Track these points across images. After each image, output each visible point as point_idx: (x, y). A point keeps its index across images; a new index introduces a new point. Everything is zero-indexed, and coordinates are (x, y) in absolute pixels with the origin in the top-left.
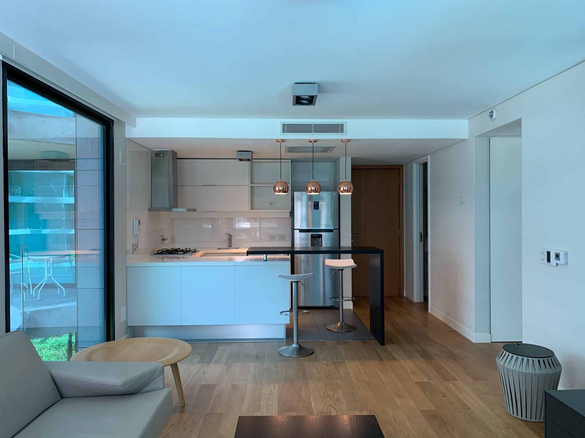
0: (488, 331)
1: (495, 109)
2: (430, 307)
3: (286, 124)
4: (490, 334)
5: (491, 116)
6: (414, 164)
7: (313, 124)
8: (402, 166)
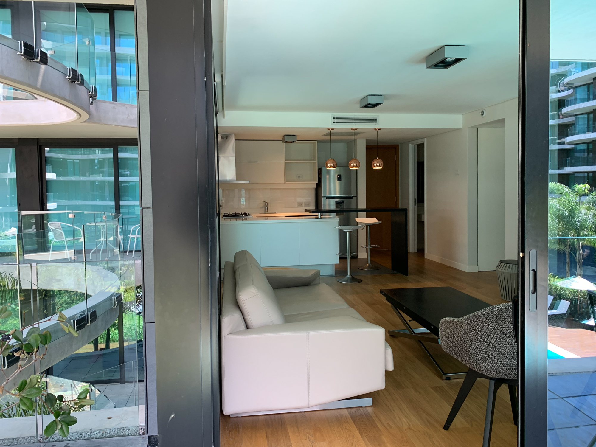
0: (477, 264)
1: (485, 109)
2: (427, 254)
3: (336, 116)
4: (478, 265)
5: (482, 115)
6: (410, 145)
7: (355, 116)
8: (398, 145)
